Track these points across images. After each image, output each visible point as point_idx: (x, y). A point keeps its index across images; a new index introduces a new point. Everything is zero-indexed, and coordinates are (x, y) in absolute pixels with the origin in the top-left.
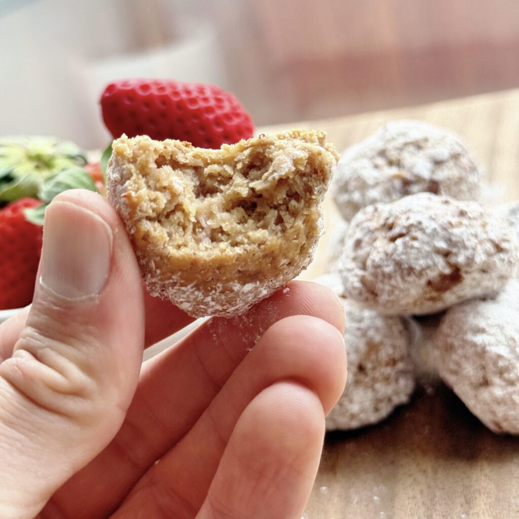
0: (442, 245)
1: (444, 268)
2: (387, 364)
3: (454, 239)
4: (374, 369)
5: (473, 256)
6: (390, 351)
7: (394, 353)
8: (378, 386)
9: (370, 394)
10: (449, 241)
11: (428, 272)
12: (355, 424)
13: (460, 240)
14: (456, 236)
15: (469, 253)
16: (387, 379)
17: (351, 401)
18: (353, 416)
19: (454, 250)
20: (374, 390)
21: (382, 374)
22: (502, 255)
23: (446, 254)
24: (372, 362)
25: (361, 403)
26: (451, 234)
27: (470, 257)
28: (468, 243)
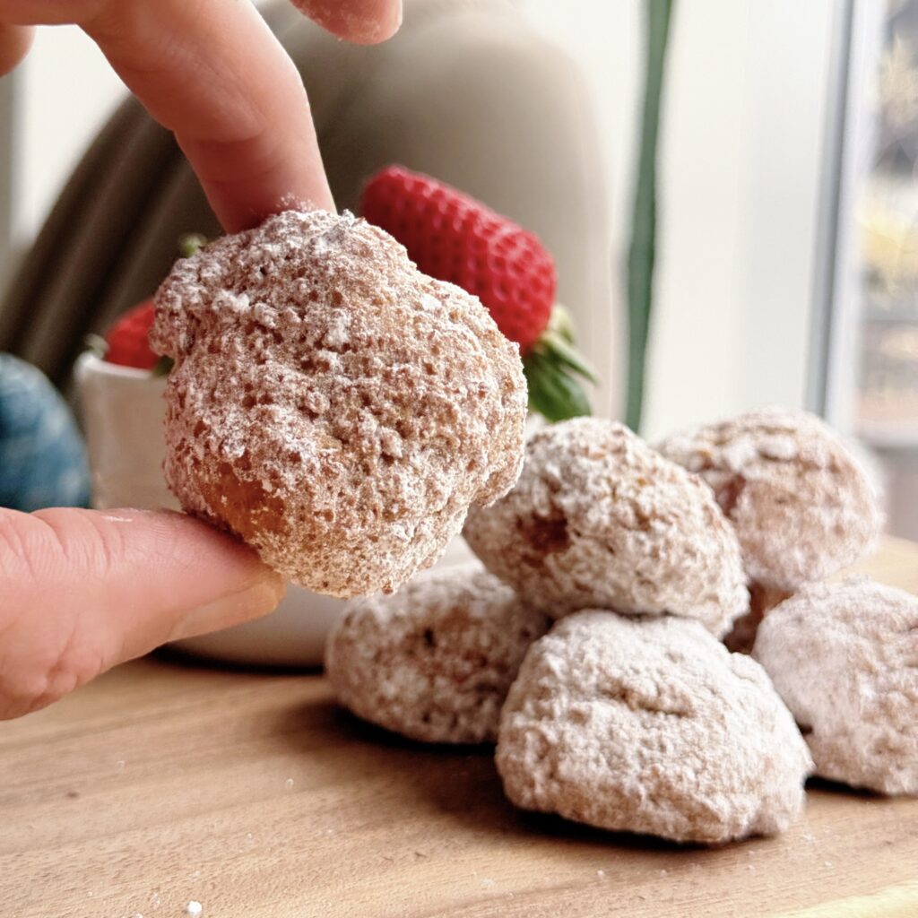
0: (554, 471)
1: (542, 506)
2: (468, 656)
3: (574, 470)
4: (447, 651)
5: (589, 506)
6: (485, 641)
7: (490, 649)
8: (441, 682)
9: (423, 685)
10: (566, 470)
11: (518, 500)
12: (380, 716)
13: (582, 475)
14: (579, 467)
15: (584, 499)
16: (459, 679)
17: (389, 677)
18: (382, 701)
19: (566, 486)
20: (432, 684)
21: (454, 666)
22: (643, 536)
23: (554, 488)
24: (450, 640)
25: (402, 688)
26: (575, 462)
27: (584, 507)
28: (590, 486)
